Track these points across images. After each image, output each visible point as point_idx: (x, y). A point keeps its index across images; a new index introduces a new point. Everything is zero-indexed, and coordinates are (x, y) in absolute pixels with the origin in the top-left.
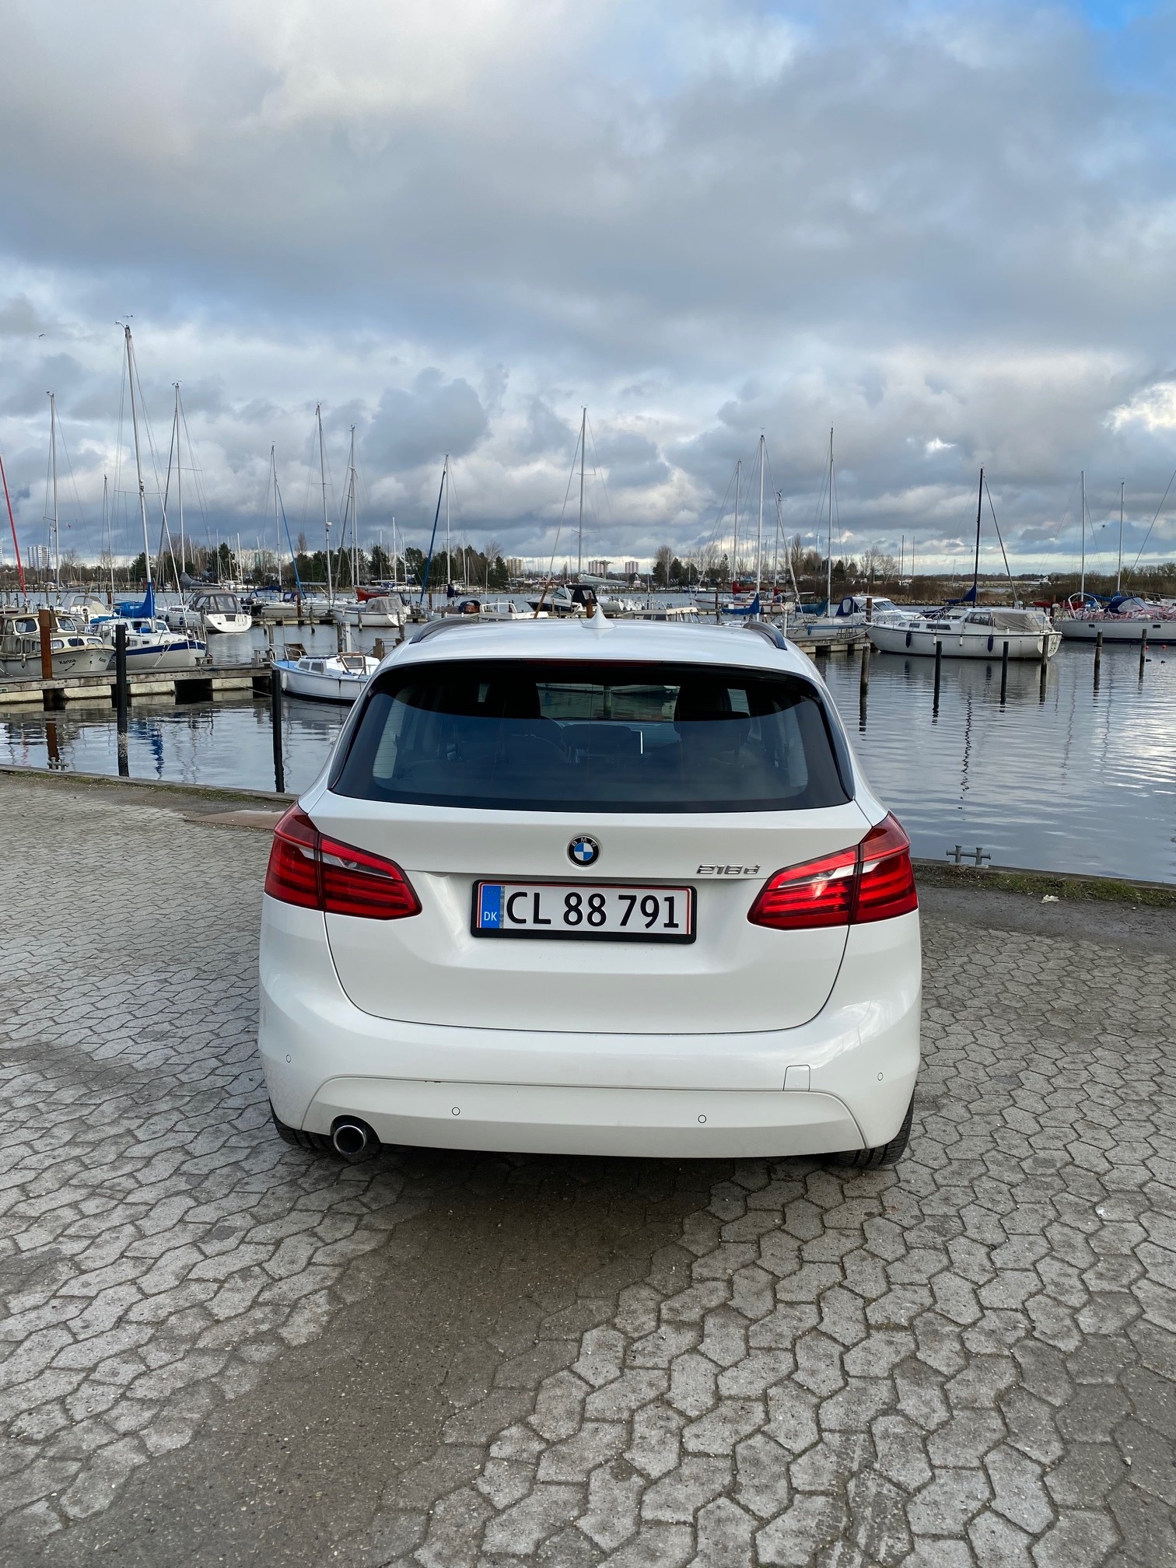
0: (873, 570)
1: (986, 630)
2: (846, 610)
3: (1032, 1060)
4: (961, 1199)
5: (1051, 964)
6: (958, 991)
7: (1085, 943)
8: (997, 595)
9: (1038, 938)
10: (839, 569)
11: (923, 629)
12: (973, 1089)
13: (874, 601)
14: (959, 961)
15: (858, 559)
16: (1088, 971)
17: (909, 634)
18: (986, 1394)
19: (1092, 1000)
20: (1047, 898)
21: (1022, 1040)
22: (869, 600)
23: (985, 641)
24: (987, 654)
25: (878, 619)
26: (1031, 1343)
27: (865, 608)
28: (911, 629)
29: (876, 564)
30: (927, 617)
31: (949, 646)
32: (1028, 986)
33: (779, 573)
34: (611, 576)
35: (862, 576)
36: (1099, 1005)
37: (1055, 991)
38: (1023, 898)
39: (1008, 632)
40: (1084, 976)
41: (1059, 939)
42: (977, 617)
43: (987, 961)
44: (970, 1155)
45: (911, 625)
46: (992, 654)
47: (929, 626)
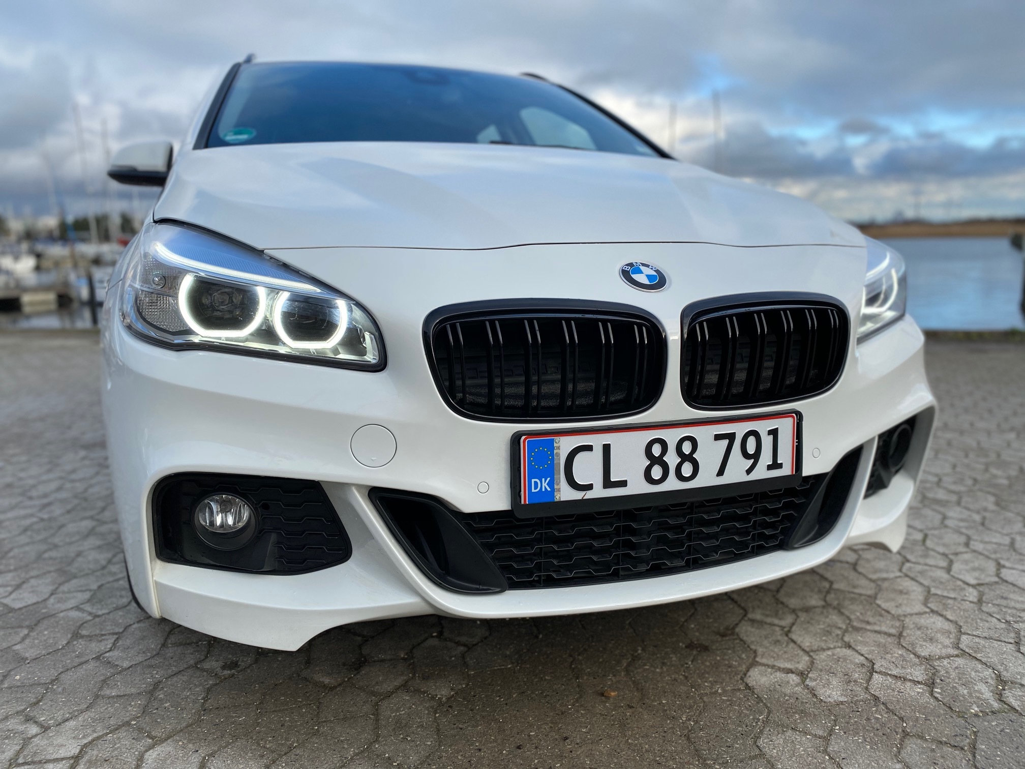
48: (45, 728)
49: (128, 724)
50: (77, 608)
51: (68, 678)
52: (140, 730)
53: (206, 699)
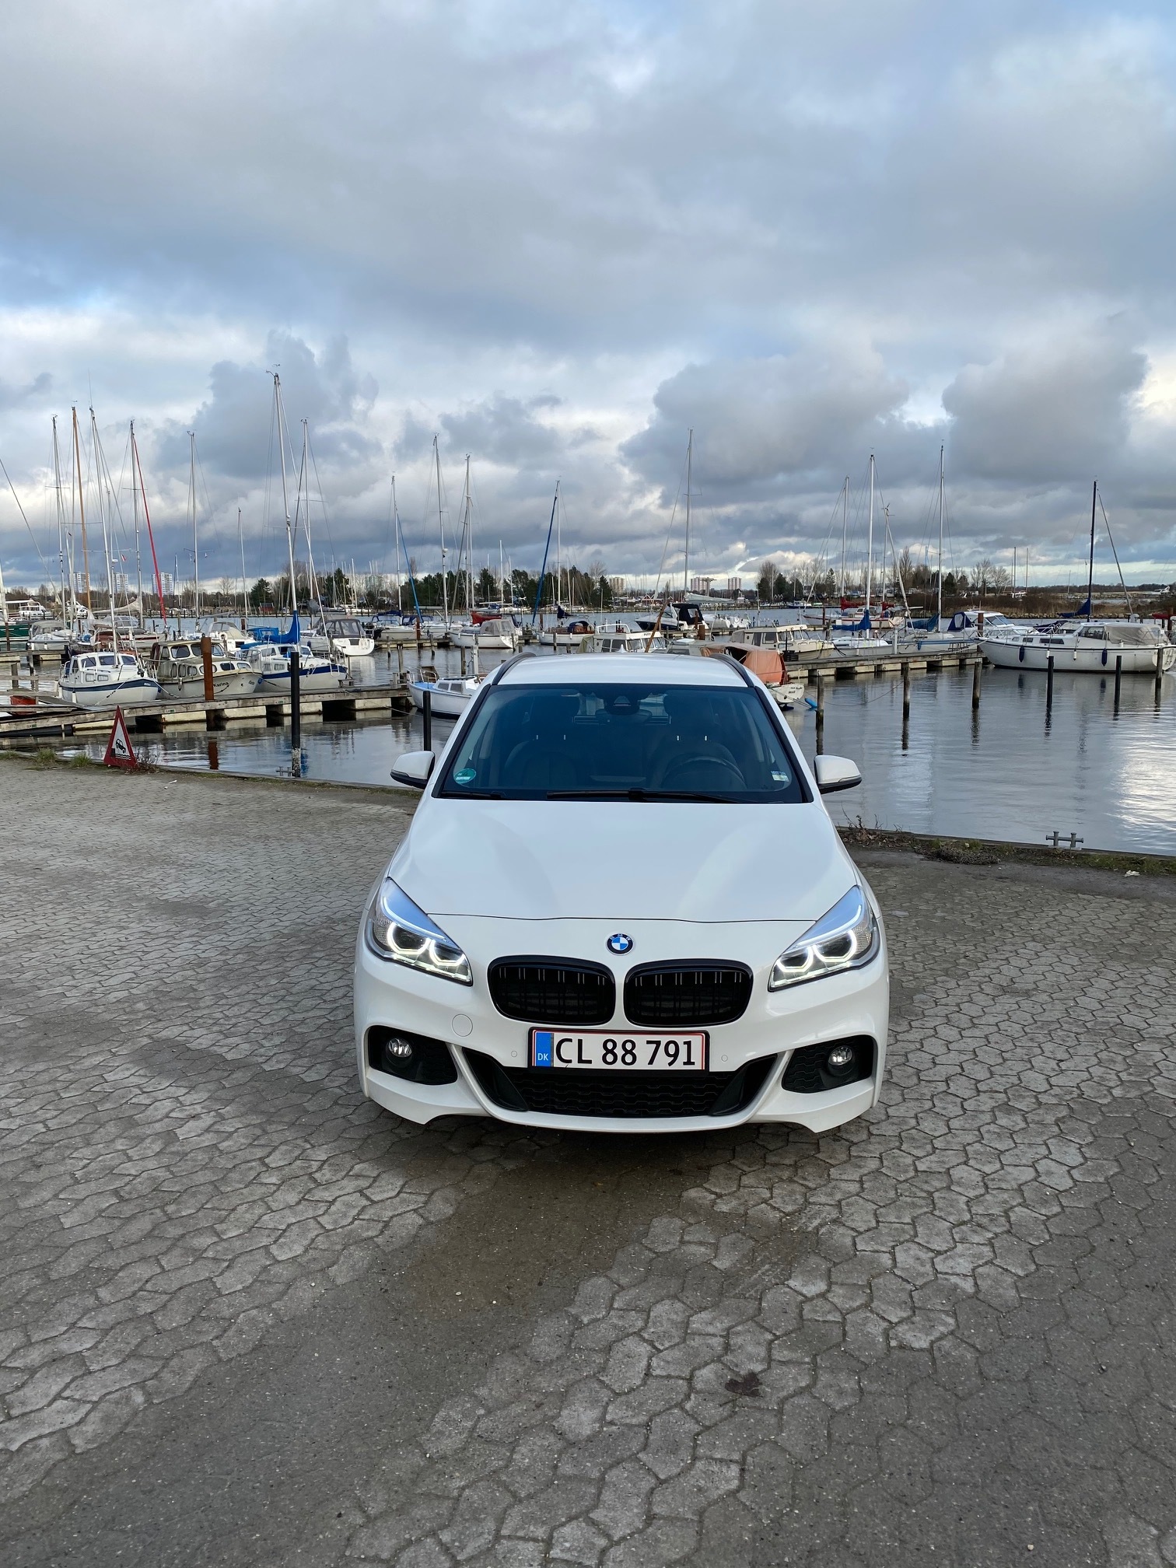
0: (984, 582)
1: (1100, 644)
2: (958, 624)
3: (1101, 972)
4: (1041, 1039)
5: (1126, 917)
6: (1048, 932)
7: (1156, 904)
8: (1114, 606)
9: (1118, 900)
10: (950, 581)
11: (1036, 643)
12: (1056, 987)
13: (985, 616)
14: (1052, 914)
15: (968, 571)
16: (1155, 921)
17: (1022, 648)
18: (1050, 1119)
19: (1155, 938)
20: (1129, 873)
21: (1095, 961)
22: (980, 615)
23: (1099, 655)
24: (1101, 668)
25: (991, 632)
26: (1081, 1100)
27: (976, 622)
28: (1024, 644)
29: (987, 576)
30: (1040, 631)
31: (1062, 660)
32: (1105, 930)
33: (887, 587)
34: (714, 594)
35: (974, 588)
36: (1159, 942)
37: (1126, 933)
38: (1110, 873)
39: (1122, 646)
40: (1151, 924)
41: (1135, 900)
42: (1092, 631)
43: (1073, 914)
44: (1050, 1019)
45: (1024, 640)
46: (1106, 668)
47: (1043, 641)
48: (313, 1146)
49: (351, 1151)
50: (339, 1087)
51: (328, 1125)
52: (356, 1155)
53: (390, 1148)
